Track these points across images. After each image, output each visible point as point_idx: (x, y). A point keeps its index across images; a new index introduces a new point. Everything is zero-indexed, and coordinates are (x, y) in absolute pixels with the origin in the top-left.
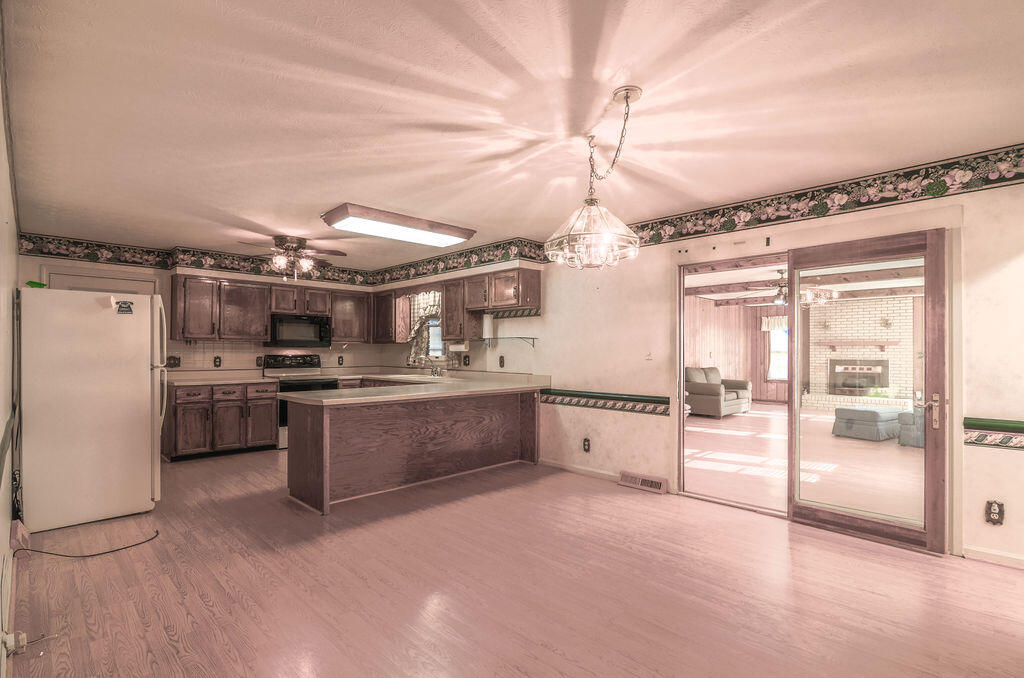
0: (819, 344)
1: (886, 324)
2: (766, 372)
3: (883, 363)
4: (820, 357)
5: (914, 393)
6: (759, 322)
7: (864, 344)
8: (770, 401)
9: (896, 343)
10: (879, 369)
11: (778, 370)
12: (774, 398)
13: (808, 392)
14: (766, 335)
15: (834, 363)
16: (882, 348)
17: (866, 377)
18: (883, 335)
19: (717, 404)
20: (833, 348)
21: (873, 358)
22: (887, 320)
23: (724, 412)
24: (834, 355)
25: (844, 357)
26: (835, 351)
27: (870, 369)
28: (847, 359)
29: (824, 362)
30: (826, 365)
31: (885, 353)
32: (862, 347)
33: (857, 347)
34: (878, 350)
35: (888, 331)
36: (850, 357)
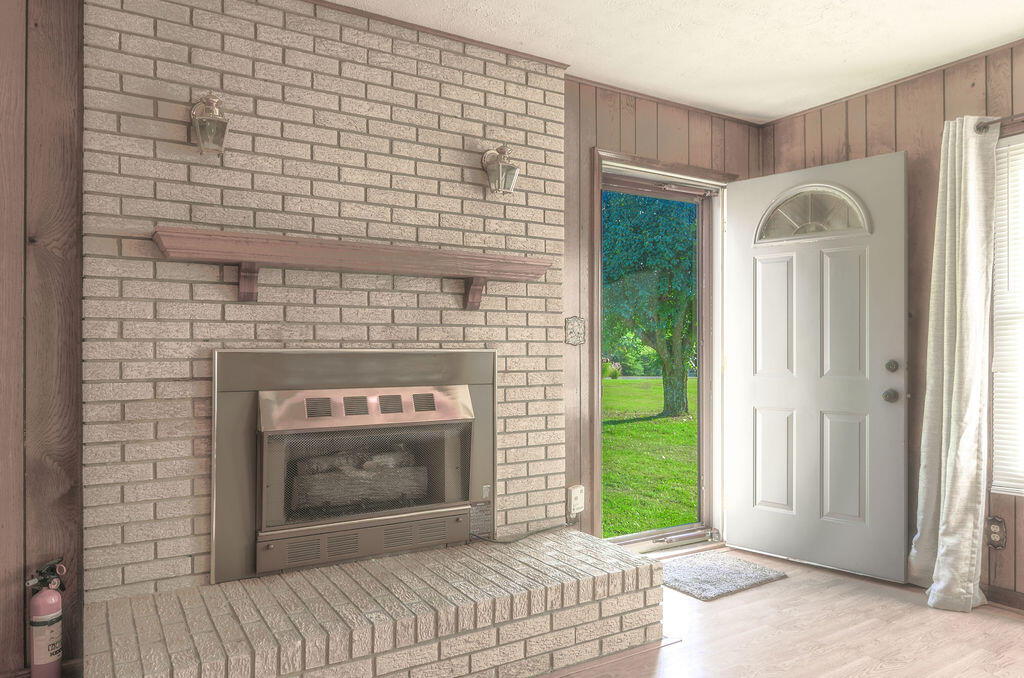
3: (478, 372)
10: (460, 402)
15: (247, 374)
16: (466, 293)
18: (461, 223)
20: (240, 277)
21: (432, 341)
24: (245, 327)
25: (297, 340)
26: (248, 298)
27: (425, 403)
28: (314, 348)
29: (184, 370)
30: (198, 389)
31: (477, 317)
32: (383, 281)
33: (363, 282)
34: (450, 301)
35: (486, 210)
36: (332, 339)
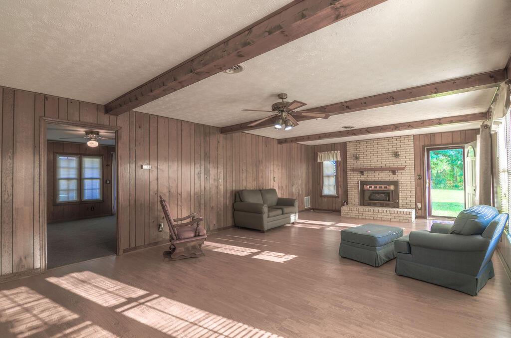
0: (353, 170)
1: (396, 155)
2: (321, 190)
3: (395, 183)
4: (354, 179)
5: (416, 205)
6: (316, 156)
7: (382, 169)
8: (322, 210)
9: (403, 169)
10: (392, 187)
11: (329, 188)
12: (326, 208)
13: (347, 204)
14: (320, 165)
15: (363, 183)
16: (394, 172)
17: (384, 193)
18: (393, 163)
19: (261, 220)
20: (362, 173)
21: (388, 179)
22: (397, 152)
23: (266, 227)
24: (363, 178)
25: (369, 179)
26: (363, 175)
27: (386, 187)
28: (371, 180)
29: (356, 183)
30: (357, 185)
31: (396, 176)
32: (381, 172)
33: (377, 172)
34: (391, 174)
35: (397, 160)
36: (373, 179)
